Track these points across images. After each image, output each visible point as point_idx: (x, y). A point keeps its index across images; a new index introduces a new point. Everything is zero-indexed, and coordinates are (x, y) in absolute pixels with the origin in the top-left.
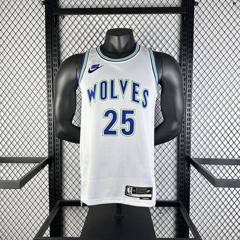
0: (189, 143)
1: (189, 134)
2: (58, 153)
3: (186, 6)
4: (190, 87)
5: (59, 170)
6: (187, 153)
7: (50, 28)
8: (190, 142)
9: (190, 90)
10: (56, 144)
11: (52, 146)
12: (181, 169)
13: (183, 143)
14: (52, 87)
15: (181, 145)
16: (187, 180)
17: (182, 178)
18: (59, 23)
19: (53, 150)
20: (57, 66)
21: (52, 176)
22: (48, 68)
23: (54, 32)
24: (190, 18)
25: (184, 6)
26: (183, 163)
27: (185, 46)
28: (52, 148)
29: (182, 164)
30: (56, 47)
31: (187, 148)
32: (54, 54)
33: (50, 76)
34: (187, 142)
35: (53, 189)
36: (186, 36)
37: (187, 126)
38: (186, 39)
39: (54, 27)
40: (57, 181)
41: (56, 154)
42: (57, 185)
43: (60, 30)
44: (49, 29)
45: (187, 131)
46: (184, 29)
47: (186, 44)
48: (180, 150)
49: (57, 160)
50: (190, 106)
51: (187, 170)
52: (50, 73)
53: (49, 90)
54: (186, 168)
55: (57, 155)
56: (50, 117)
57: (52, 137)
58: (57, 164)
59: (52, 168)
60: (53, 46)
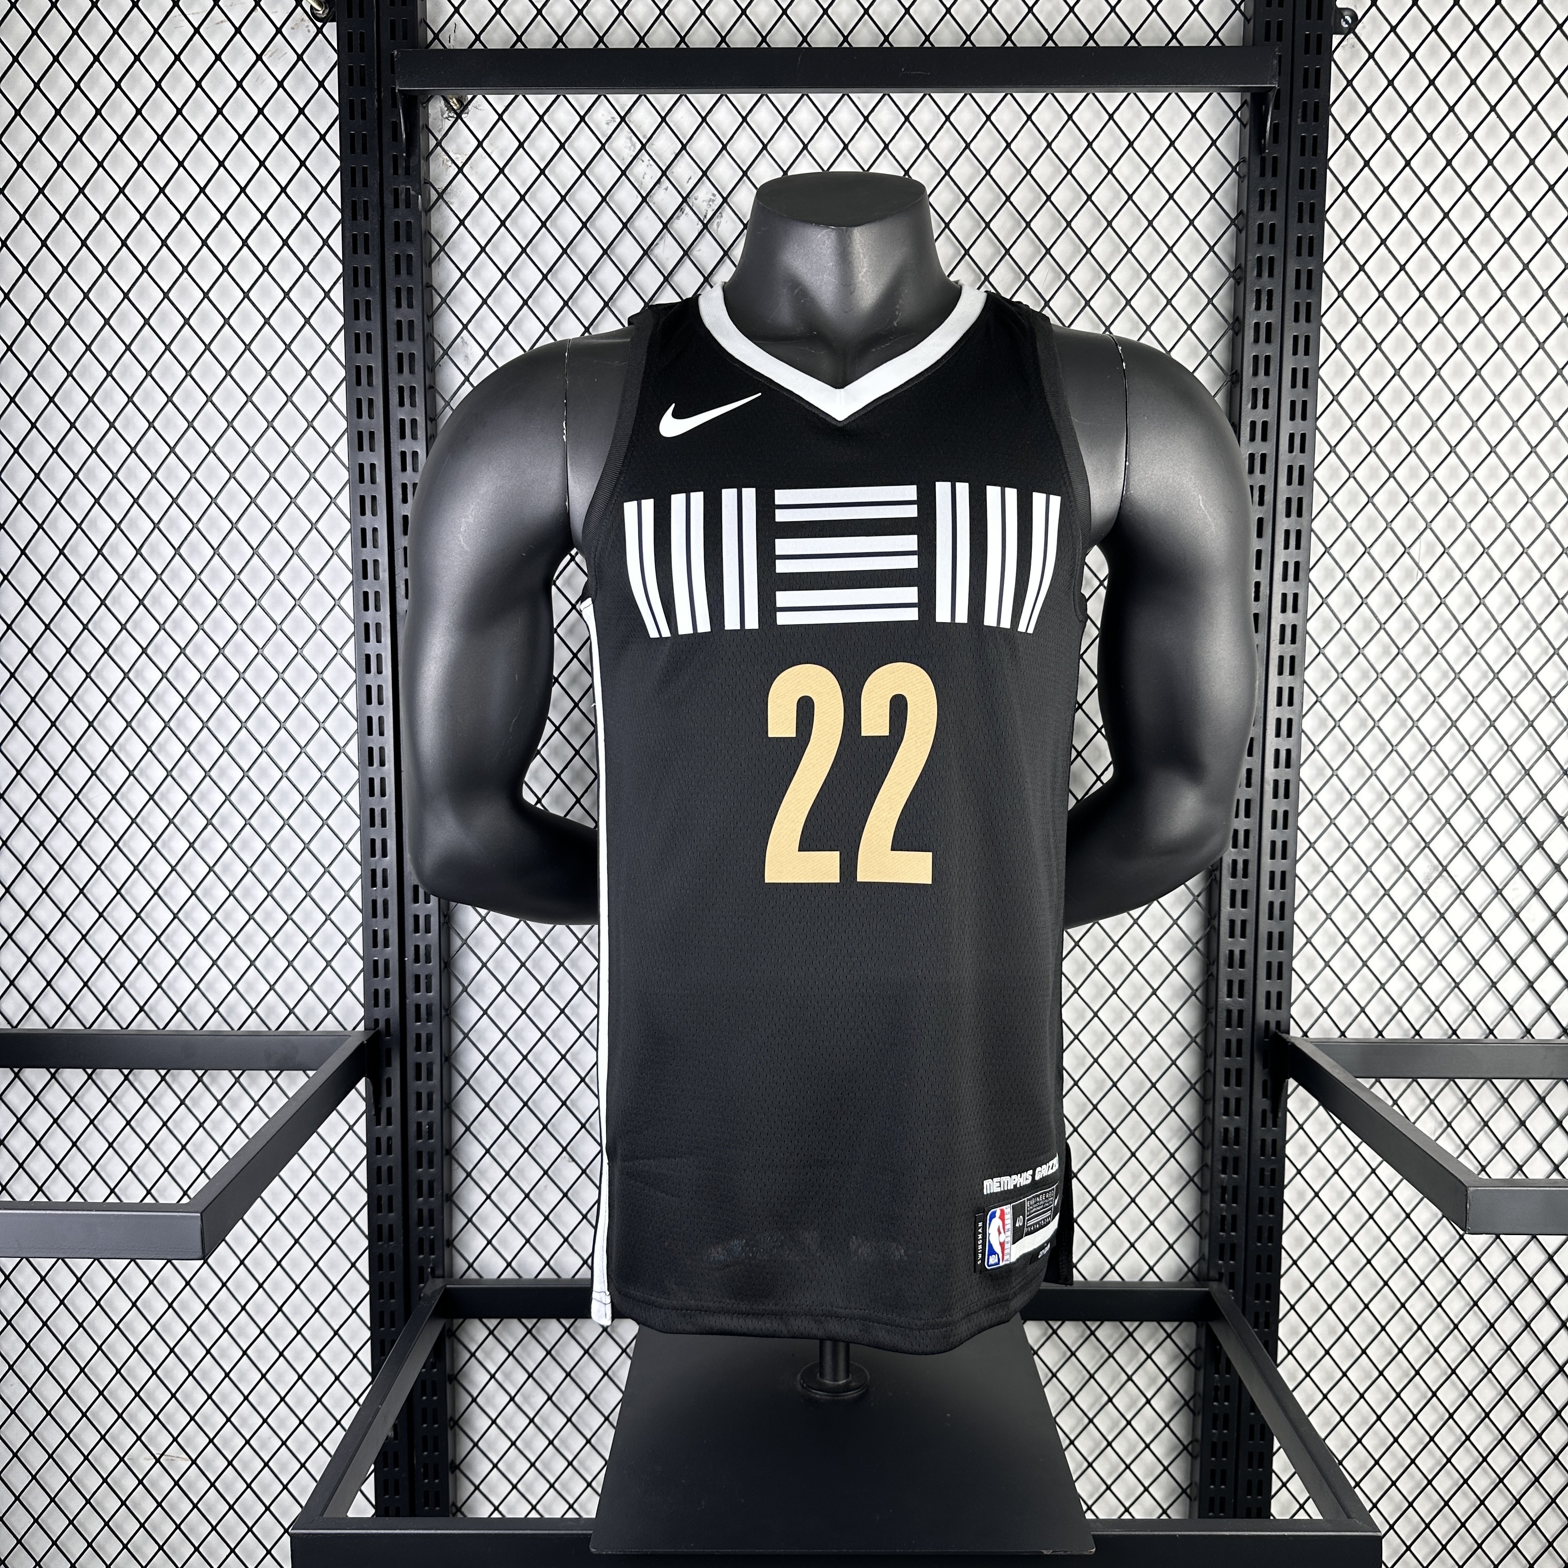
0: (1283, 941)
1: (1283, 887)
2: (429, 1007)
3: (1279, 38)
4: (1296, 578)
5: (435, 1112)
6: (1268, 1006)
7: (373, 181)
8: (1286, 938)
9: (1296, 596)
10: (417, 948)
11: (387, 962)
12: (1226, 1113)
13: (1240, 944)
14: (384, 575)
15: (1231, 953)
16: (1262, 1182)
17: (1231, 1164)
18: (433, 143)
19: (392, 983)
20: (421, 433)
21: (389, 1151)
22: (361, 448)
23: (396, 205)
24: (1304, 119)
25: (1267, 38)
26: (1239, 1072)
27: (1264, 305)
28: (387, 975)
29: (1235, 1077)
30: (410, 306)
31: (1269, 977)
32: (400, 356)
33: (374, 498)
34: (1270, 934)
35: (398, 1233)
36: (1272, 241)
37: (1268, 833)
38: (1271, 260)
39: (396, 172)
40: (420, 1183)
41: (418, 1007)
42: (420, 1211)
43: (434, 195)
44: (365, 184)
45: (1267, 864)
46: (1262, 194)
47: (1270, 293)
48: (1223, 989)
49: (418, 1048)
50: (1291, 703)
51: (1264, 1112)
52: (373, 481)
53: (366, 594)
54: (1261, 1103)
55: (418, 1019)
56: (375, 772)
57: (385, 903)
58: (418, 1078)
59: (386, 1102)
60: (391, 300)
